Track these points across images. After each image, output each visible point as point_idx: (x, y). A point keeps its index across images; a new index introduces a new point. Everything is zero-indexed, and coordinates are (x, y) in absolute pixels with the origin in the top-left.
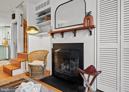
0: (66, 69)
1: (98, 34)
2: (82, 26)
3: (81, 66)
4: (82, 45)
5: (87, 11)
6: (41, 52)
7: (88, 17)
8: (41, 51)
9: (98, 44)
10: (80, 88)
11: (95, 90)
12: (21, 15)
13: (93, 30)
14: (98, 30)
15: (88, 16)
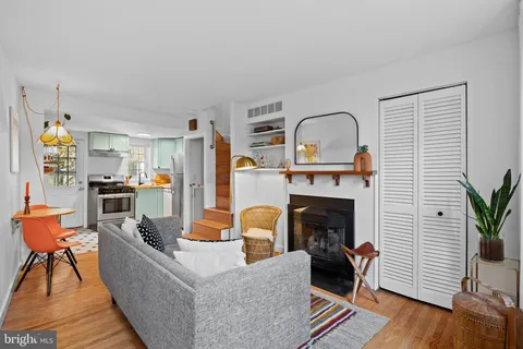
0: (318, 248)
1: (383, 185)
2: (351, 168)
3: (350, 242)
4: (351, 203)
5: (361, 145)
6: (262, 210)
7: (362, 155)
8: (262, 207)
9: (382, 203)
10: (347, 283)
11: (376, 288)
12: (212, 123)
13: (371, 179)
14: (383, 178)
15: (362, 152)
